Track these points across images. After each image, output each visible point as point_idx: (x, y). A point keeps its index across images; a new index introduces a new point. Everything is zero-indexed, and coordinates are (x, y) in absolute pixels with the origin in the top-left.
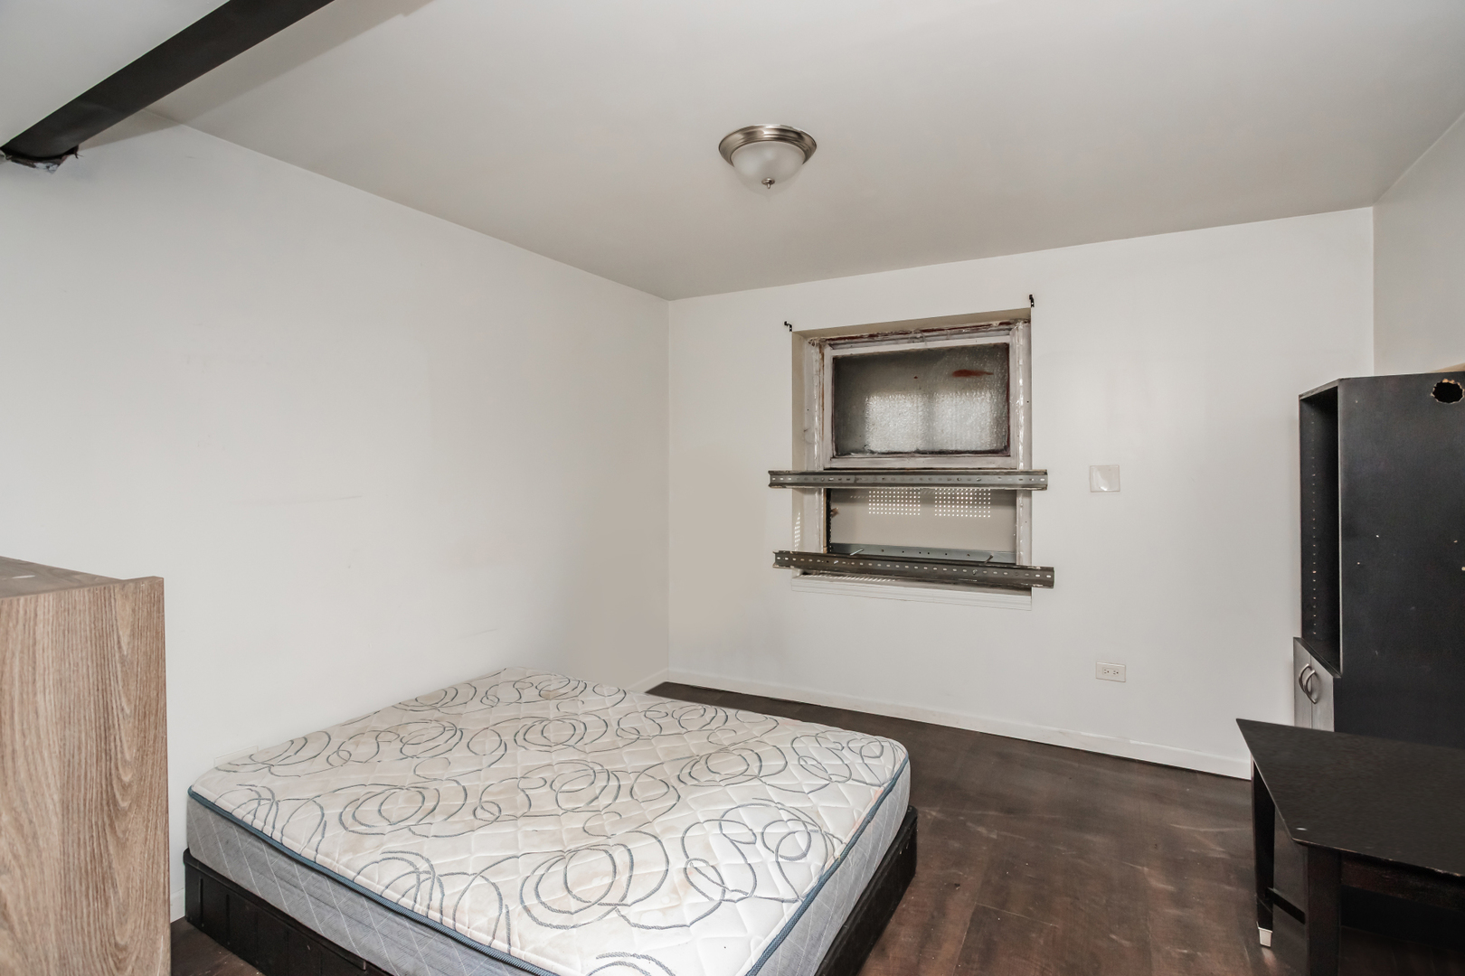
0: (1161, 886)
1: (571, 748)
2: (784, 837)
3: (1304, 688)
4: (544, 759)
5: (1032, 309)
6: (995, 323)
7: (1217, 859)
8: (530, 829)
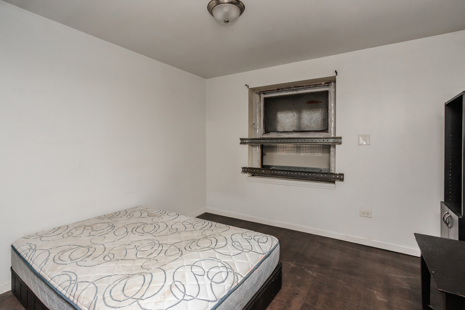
0: (382, 299)
1: (151, 234)
2: (217, 274)
3: (446, 222)
4: (140, 238)
5: (337, 76)
6: (323, 83)
7: (406, 289)
8: (121, 265)
